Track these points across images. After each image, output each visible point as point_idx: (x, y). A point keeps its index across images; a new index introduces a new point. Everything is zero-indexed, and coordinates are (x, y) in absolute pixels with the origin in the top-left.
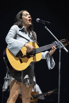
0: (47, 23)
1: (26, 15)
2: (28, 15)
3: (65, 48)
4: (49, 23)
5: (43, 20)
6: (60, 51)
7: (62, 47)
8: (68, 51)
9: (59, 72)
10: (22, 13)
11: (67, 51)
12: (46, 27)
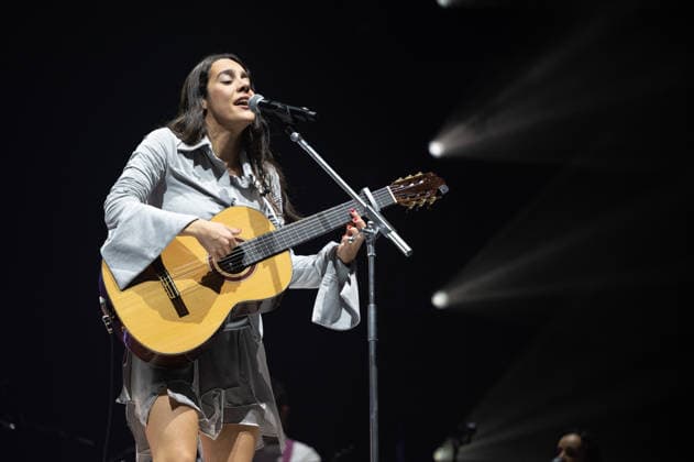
0: (303, 114)
1: (227, 78)
2: (238, 76)
3: (394, 233)
4: (313, 113)
5: (282, 102)
6: (371, 253)
7: (378, 228)
8: (409, 249)
9: (372, 352)
10: (209, 67)
11: (405, 248)
12: (296, 135)
